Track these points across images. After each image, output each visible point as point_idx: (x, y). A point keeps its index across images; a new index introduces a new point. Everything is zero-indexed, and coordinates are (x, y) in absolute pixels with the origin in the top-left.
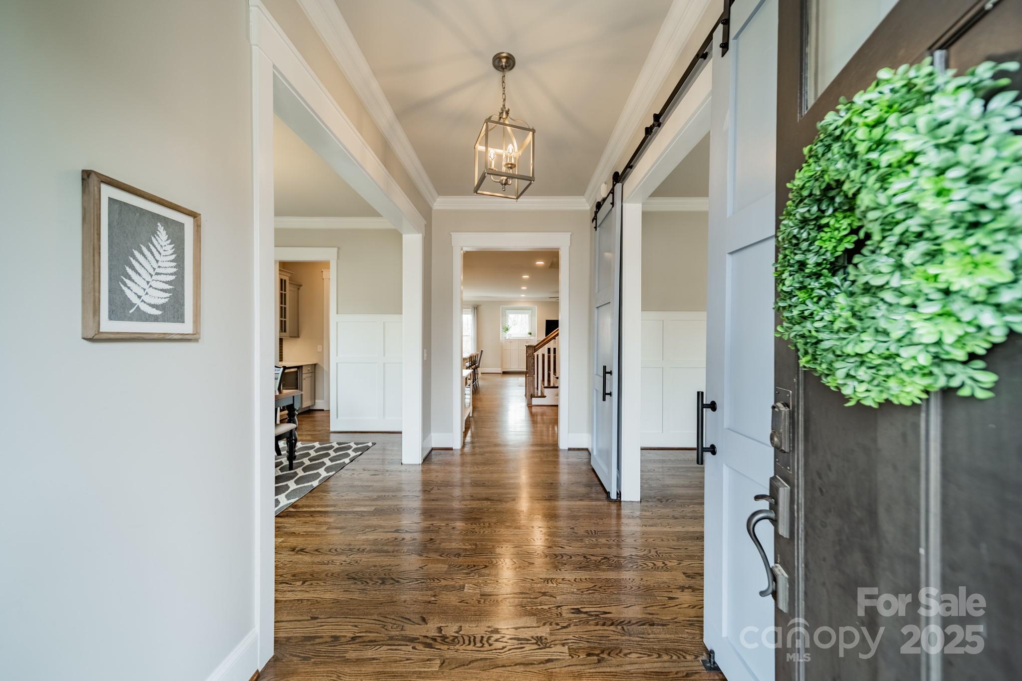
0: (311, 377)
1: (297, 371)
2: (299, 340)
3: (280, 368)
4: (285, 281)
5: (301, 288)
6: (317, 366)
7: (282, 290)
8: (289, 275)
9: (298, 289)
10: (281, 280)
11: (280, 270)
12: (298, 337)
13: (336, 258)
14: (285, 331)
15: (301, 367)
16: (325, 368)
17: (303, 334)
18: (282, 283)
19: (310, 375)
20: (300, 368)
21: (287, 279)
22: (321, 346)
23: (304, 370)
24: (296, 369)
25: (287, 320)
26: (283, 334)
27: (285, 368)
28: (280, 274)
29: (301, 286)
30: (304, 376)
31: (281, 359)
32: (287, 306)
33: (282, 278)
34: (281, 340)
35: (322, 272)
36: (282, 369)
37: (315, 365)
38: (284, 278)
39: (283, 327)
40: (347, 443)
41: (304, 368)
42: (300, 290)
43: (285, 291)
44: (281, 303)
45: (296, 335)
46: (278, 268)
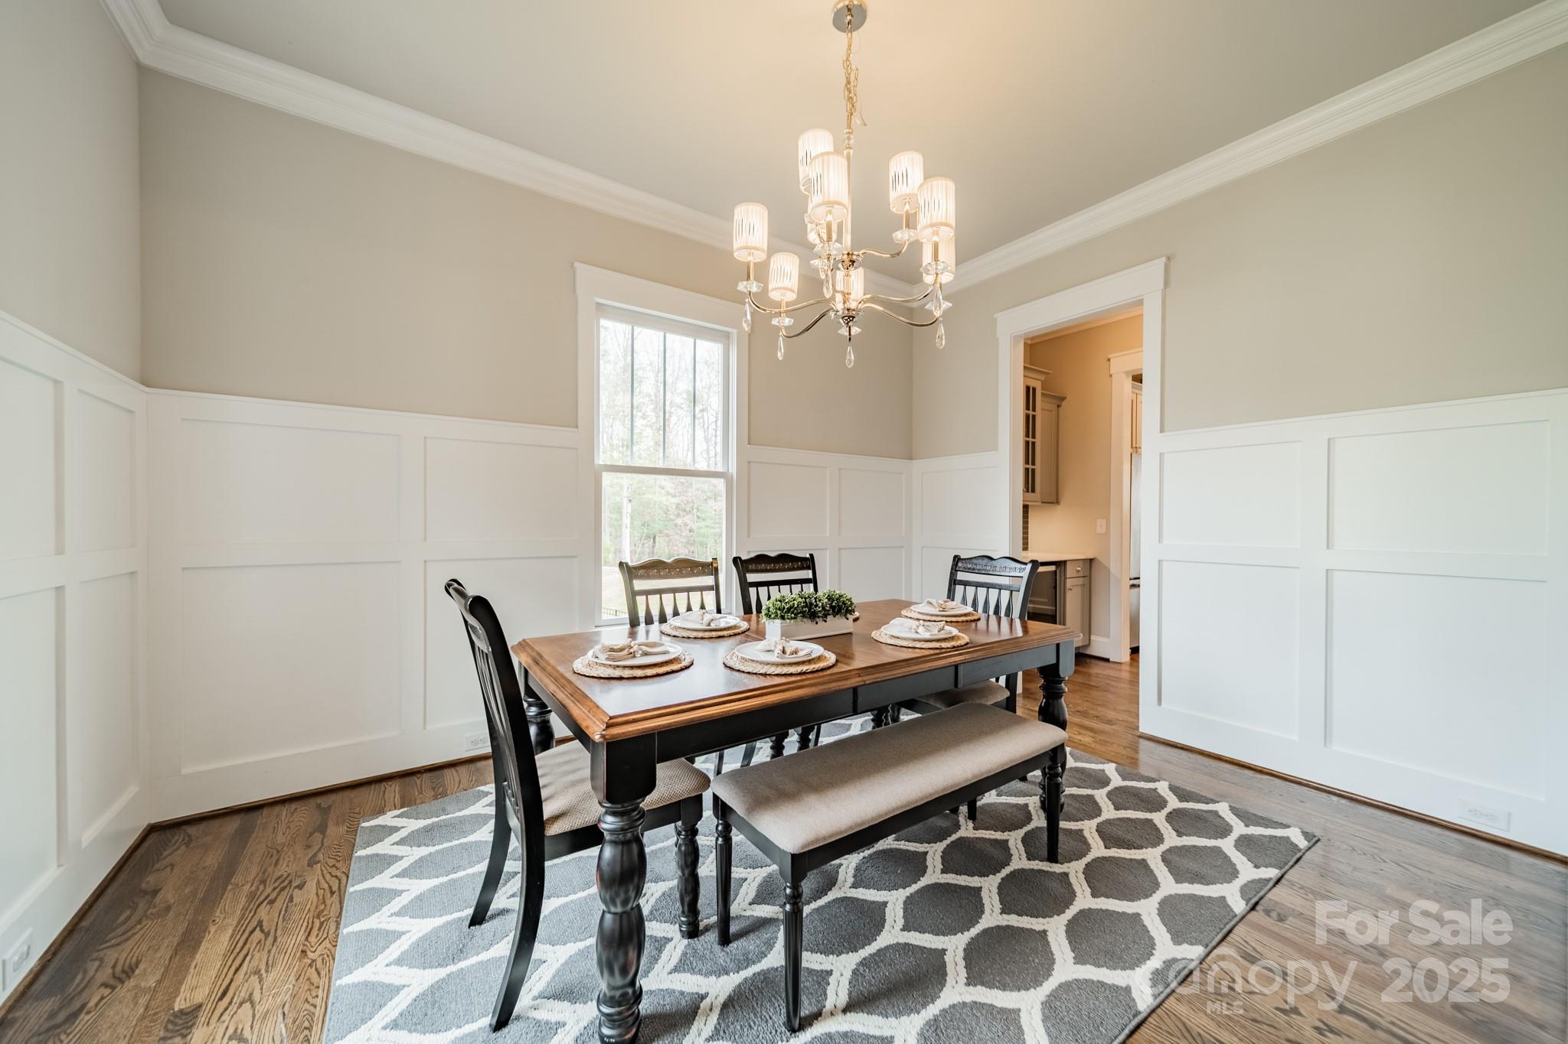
0: (1083, 585)
1: (1055, 572)
2: (1059, 508)
3: (1026, 564)
4: (1034, 389)
5: (1064, 404)
6: (1094, 564)
7: (1028, 408)
8: (1042, 377)
9: (1059, 406)
10: (1028, 388)
11: (1025, 367)
12: (1057, 502)
13: (1162, 286)
14: (1033, 491)
15: (1065, 562)
16: (1112, 570)
17: (1066, 496)
18: (1030, 392)
19: (1080, 581)
20: (1060, 564)
21: (1038, 385)
22: (1104, 521)
23: (1070, 571)
24: (1052, 568)
25: (1038, 467)
26: (1030, 495)
27: (1035, 564)
28: (1025, 376)
29: (1063, 399)
30: (1069, 583)
31: (1025, 548)
32: (1038, 440)
33: (1029, 384)
34: (1026, 508)
35: (1109, 360)
36: (1029, 566)
37: (1091, 560)
38: (1032, 383)
39: (1030, 485)
40: (1208, 801)
41: (1068, 565)
42: (1061, 408)
43: (1034, 410)
44: (1027, 435)
45: (1053, 499)
46: (1022, 365)
